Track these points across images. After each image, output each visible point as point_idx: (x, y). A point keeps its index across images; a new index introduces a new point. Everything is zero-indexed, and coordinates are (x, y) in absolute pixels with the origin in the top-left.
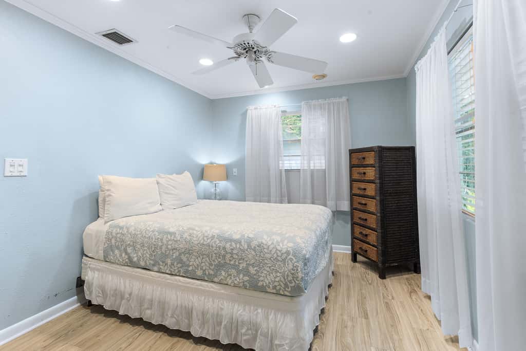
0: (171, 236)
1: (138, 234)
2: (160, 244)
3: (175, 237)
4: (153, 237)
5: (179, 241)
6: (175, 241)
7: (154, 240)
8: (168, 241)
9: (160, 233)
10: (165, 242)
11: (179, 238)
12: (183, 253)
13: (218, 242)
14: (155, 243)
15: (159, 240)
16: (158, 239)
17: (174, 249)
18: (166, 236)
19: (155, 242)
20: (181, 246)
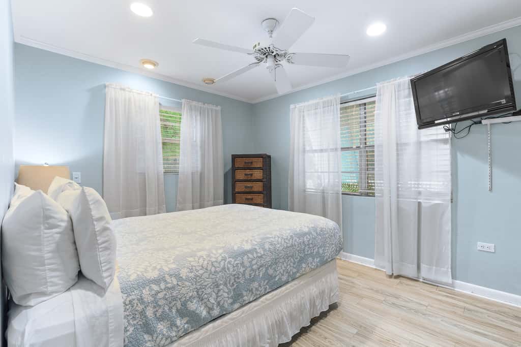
0: (253, 254)
1: (202, 275)
2: (242, 270)
3: (257, 252)
4: (229, 266)
5: (264, 255)
6: (259, 257)
7: (231, 270)
8: (250, 262)
9: (235, 257)
10: (248, 264)
11: (262, 253)
12: (269, 266)
13: (298, 240)
14: (234, 273)
15: (239, 265)
16: (236, 266)
17: (261, 267)
18: (246, 257)
19: (234, 271)
20: (268, 259)
